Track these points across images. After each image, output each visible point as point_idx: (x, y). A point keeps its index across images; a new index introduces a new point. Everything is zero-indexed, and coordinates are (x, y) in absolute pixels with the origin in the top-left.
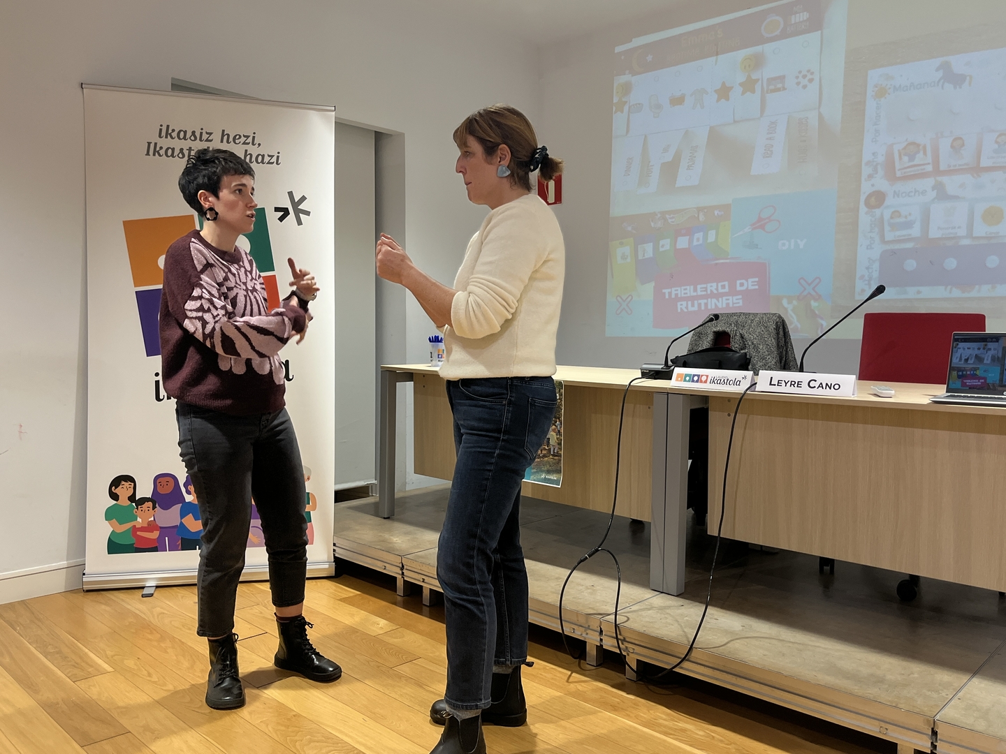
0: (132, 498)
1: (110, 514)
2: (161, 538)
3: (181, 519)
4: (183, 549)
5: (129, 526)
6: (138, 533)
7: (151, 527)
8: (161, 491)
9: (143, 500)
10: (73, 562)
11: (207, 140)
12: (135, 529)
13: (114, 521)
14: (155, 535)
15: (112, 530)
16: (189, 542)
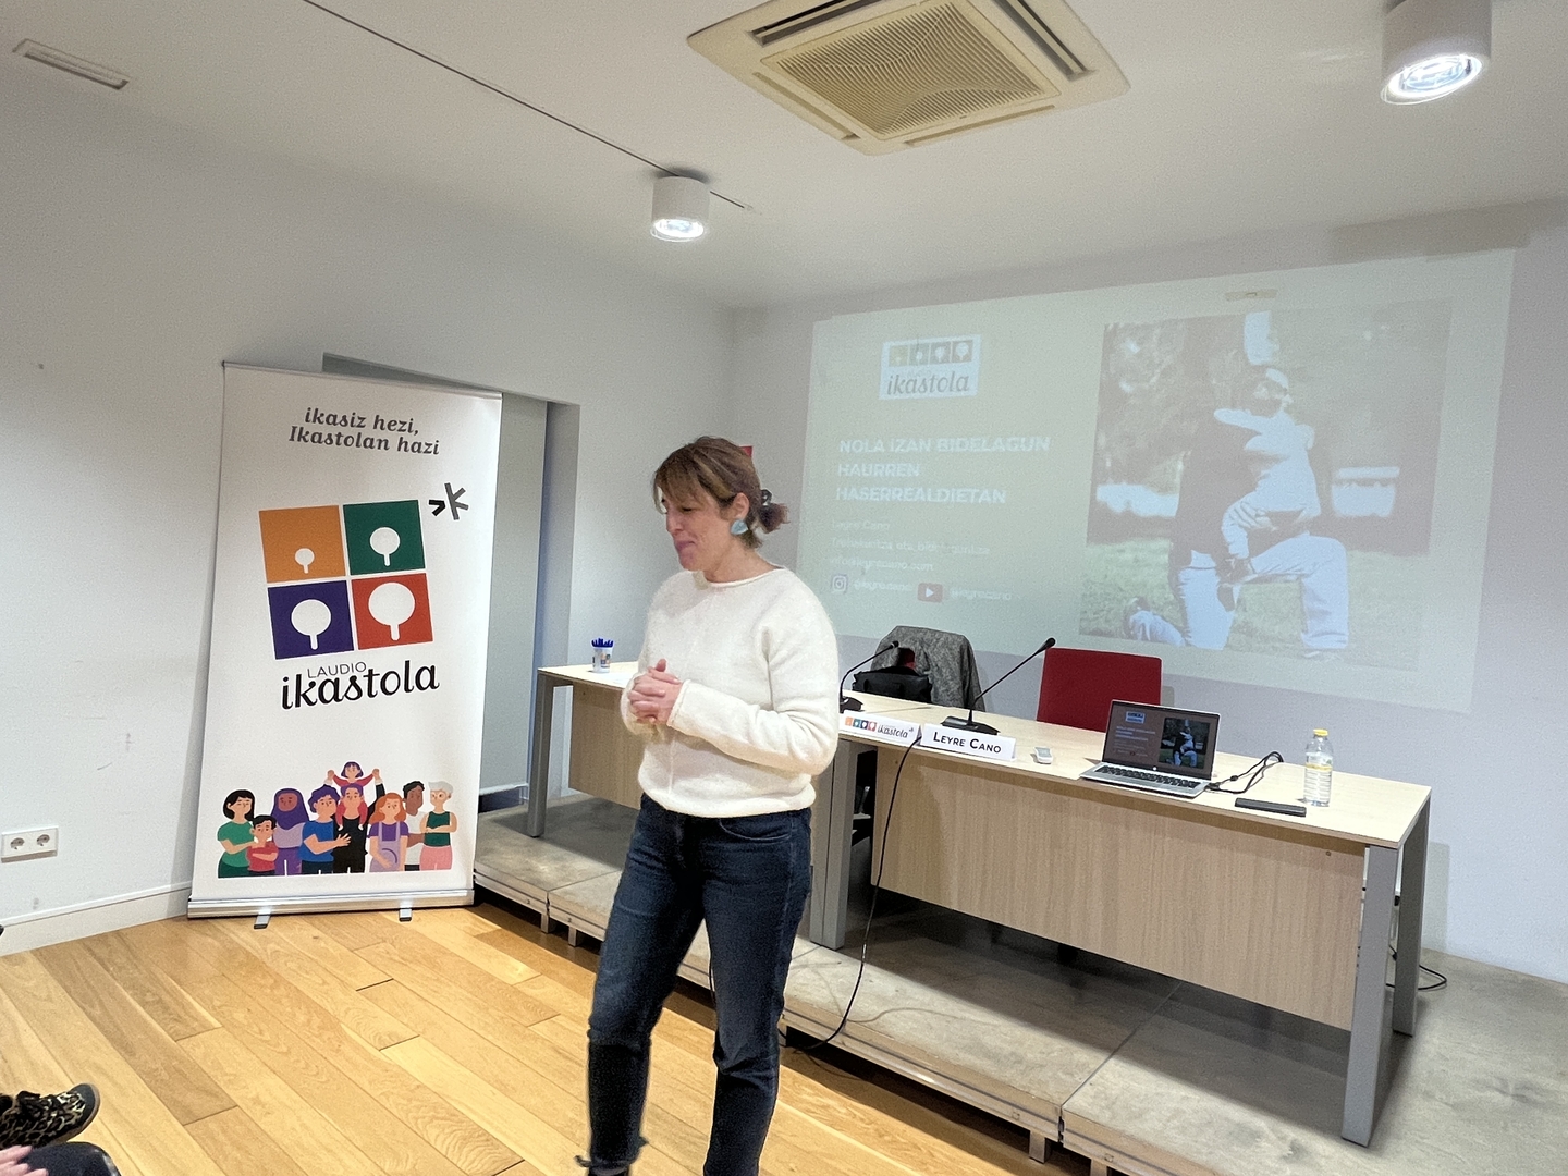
0: (249, 816)
1: (223, 834)
2: (279, 862)
3: (304, 837)
4: (303, 874)
5: (242, 847)
6: (254, 855)
7: (269, 848)
8: (282, 808)
10: (179, 885)
11: (359, 426)
12: (250, 850)
13: (227, 841)
14: (273, 857)
15: (224, 850)
16: (310, 866)
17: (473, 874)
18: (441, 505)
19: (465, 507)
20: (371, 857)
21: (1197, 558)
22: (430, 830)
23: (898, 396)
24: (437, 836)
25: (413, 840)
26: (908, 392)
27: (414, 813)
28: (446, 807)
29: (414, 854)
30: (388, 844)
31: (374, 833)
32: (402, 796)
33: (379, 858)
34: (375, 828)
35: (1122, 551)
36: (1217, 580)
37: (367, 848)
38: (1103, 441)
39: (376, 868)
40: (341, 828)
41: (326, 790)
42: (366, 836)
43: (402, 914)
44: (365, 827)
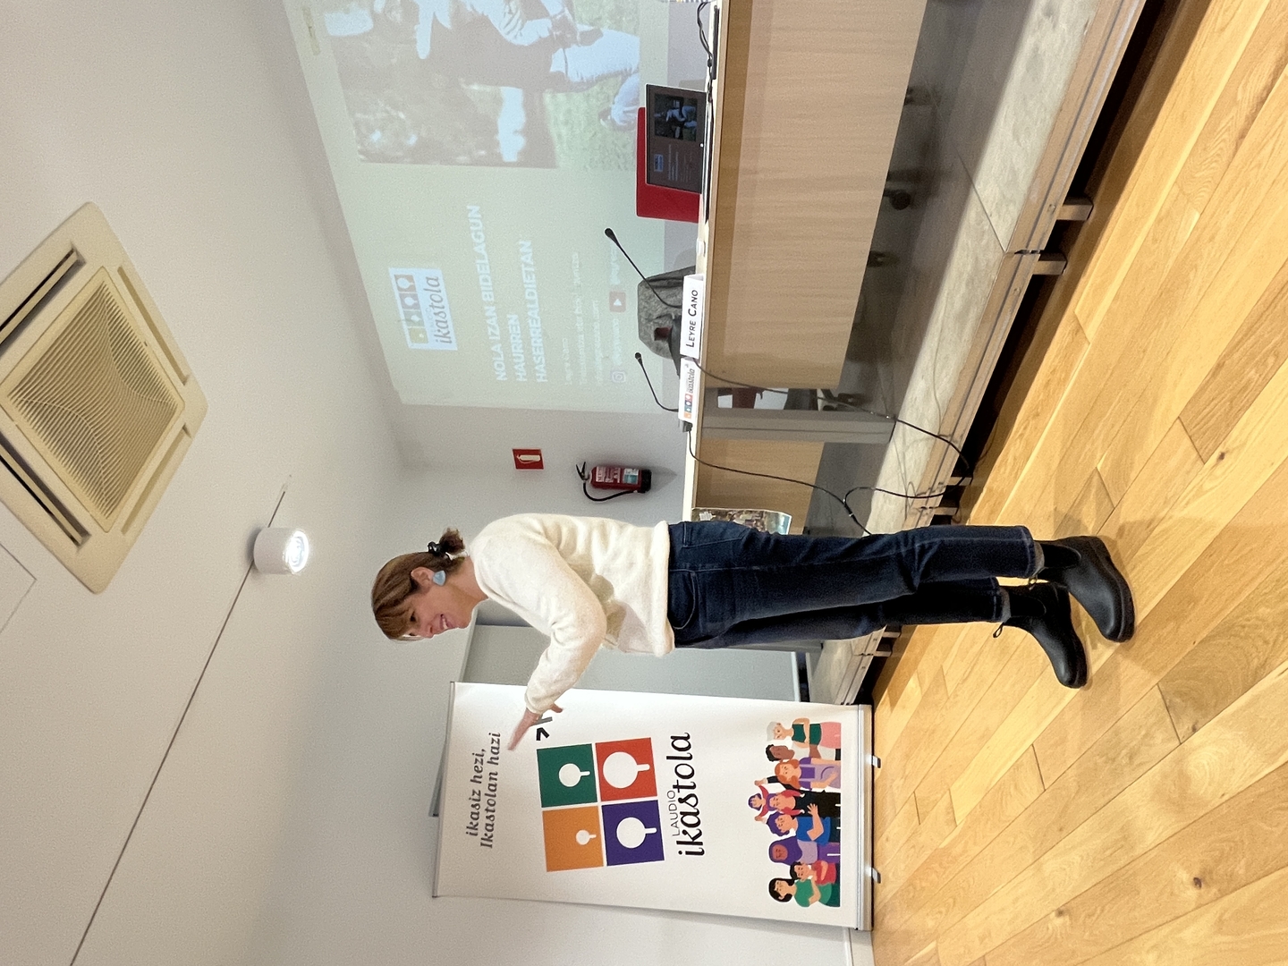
0: (790, 882)
1: (804, 902)
2: (829, 860)
3: (810, 840)
4: (839, 841)
5: (815, 887)
6: (822, 879)
7: (817, 868)
8: (785, 855)
9: (792, 872)
11: (479, 794)
12: (818, 882)
13: (810, 900)
14: (824, 865)
15: (818, 903)
16: (833, 835)
17: (844, 706)
18: (540, 731)
20: (828, 787)
21: (557, 65)
22: (807, 740)
23: (452, 335)
24: (812, 734)
25: (815, 754)
26: (447, 327)
27: (792, 753)
28: (788, 726)
29: (826, 753)
30: (818, 773)
31: (807, 785)
32: (778, 762)
33: (829, 780)
35: (559, 136)
36: (574, 46)
37: (820, 790)
38: (462, 159)
39: (837, 783)
40: (803, 811)
42: (810, 792)
43: (876, 764)
44: (802, 792)
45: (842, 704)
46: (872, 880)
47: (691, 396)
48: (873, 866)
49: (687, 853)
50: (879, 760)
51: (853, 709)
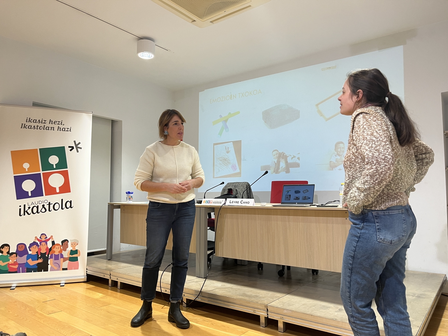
0: (8, 253)
2: (18, 268)
3: (27, 260)
4: (27, 272)
5: (6, 263)
6: (10, 266)
7: (15, 264)
11: (44, 123)
12: (9, 264)
14: (16, 267)
16: (29, 270)
17: (86, 270)
18: (73, 148)
19: (81, 148)
20: (51, 266)
22: (71, 256)
24: (73, 257)
25: (65, 260)
27: (65, 250)
28: (77, 248)
29: (65, 264)
30: (57, 261)
31: (51, 257)
32: (61, 245)
34: (52, 255)
37: (49, 263)
39: (52, 269)
40: (39, 256)
41: (34, 243)
42: (48, 259)
43: (61, 285)
44: (48, 255)
45: (87, 269)
46: (11, 287)
47: (212, 203)
48: (16, 287)
49: (20, 209)
50: (63, 286)
51: (84, 274)
